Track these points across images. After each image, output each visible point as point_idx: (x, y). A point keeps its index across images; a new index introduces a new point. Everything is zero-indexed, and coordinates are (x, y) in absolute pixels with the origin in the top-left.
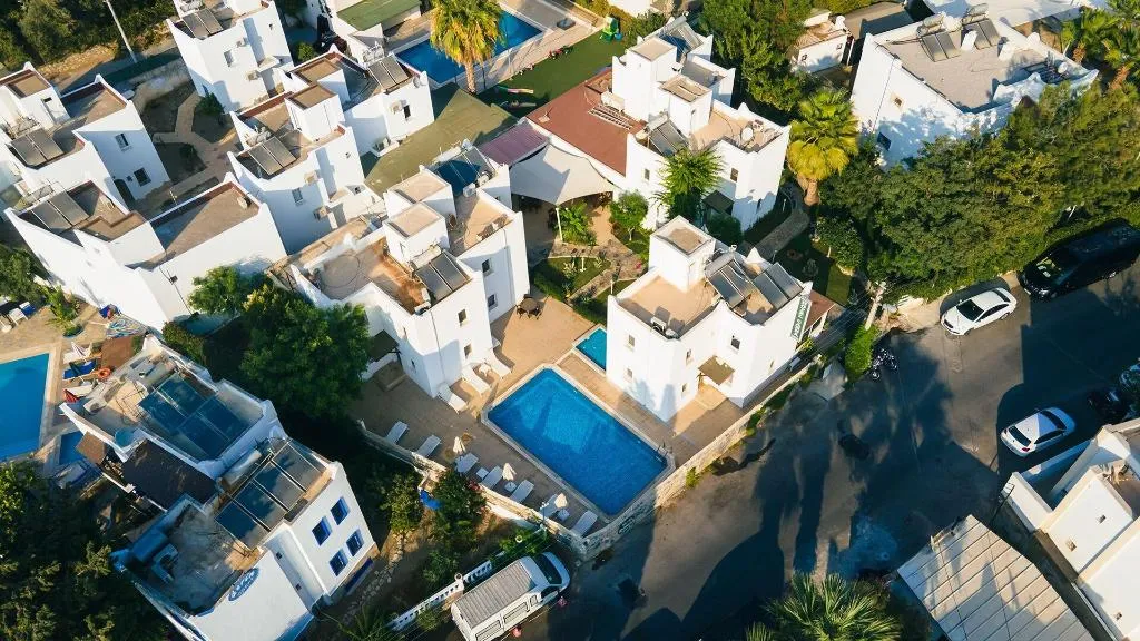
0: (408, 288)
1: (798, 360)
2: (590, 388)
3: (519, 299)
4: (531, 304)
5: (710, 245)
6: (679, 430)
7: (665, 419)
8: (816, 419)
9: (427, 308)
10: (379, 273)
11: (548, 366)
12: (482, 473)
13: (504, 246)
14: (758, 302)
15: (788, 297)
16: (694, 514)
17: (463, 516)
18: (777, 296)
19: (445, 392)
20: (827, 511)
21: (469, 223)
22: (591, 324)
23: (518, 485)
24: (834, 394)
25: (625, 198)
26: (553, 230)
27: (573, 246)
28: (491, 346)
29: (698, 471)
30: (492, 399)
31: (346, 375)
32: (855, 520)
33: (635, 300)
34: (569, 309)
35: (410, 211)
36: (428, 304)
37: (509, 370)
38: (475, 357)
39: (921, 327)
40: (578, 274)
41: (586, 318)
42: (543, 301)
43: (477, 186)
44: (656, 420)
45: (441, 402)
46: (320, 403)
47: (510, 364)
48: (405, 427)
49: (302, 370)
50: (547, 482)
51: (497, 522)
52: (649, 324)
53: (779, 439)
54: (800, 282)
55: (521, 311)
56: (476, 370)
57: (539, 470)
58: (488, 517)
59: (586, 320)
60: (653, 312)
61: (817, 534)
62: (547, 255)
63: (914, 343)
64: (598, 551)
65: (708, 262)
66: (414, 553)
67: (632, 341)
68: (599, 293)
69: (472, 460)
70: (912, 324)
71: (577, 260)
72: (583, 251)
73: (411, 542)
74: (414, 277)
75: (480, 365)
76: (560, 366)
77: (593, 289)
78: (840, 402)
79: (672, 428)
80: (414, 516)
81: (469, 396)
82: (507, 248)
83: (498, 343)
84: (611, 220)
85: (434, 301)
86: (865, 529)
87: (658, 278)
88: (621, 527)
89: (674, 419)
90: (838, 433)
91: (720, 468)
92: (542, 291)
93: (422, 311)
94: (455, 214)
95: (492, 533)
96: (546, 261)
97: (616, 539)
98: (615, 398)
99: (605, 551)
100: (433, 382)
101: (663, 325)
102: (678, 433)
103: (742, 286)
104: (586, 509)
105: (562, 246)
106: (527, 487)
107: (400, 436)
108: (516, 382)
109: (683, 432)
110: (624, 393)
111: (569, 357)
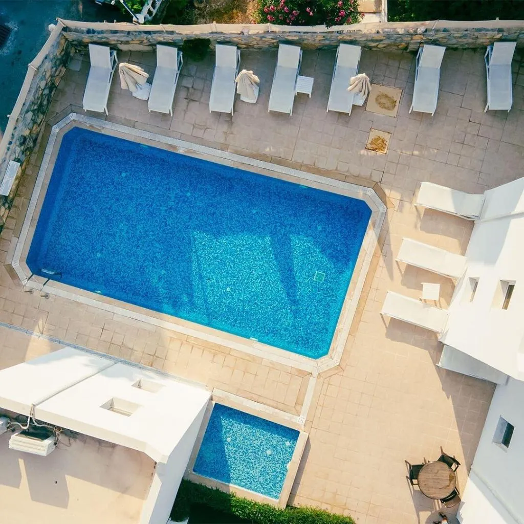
2: (225, 352)
11: (326, 363)
12: (306, 85)
30: (382, 240)
50: (200, 133)
57: (224, 148)
69: (339, 101)
83: (443, 363)
102: (35, 336)
106: (221, 100)
107: (488, 81)
108: (363, 299)
109: (29, 341)
110: (163, 374)
111: (299, 403)
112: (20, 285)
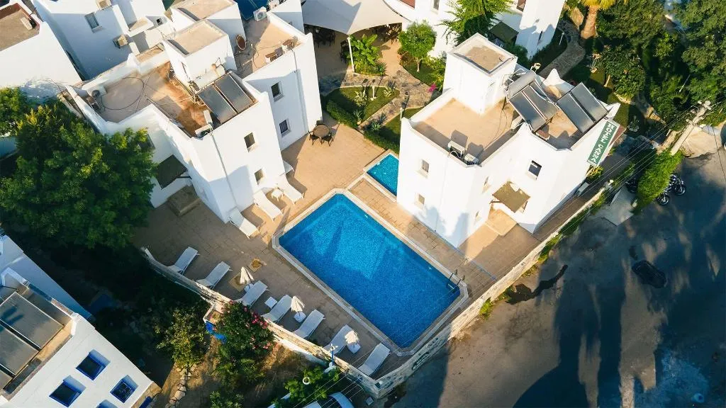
0: (191, 111)
1: (586, 185)
2: (381, 213)
3: (311, 126)
4: (324, 131)
5: (511, 64)
6: (471, 256)
7: (456, 244)
8: (607, 244)
9: (208, 131)
10: (163, 96)
11: (340, 191)
12: (270, 302)
13: (295, 69)
14: (562, 125)
15: (593, 119)
16: (489, 344)
17: (249, 353)
18: (581, 118)
19: (236, 217)
20: (628, 343)
21: (258, 46)
22: (382, 150)
23: (307, 315)
24: (622, 220)
25: (413, 29)
26: (345, 60)
27: (364, 77)
28: (283, 171)
29: (492, 300)
30: (283, 225)
31: (126, 205)
32: (659, 355)
33: (429, 123)
34: (360, 135)
35: (193, 30)
36: (210, 127)
37: (299, 195)
38: (267, 182)
39: (704, 153)
40: (368, 102)
41: (377, 144)
42: (335, 127)
43: (268, 9)
44: (448, 247)
45: (232, 227)
46: (93, 235)
47: (301, 189)
48: (194, 253)
49: (73, 200)
50: (337, 312)
51: (285, 355)
52: (445, 148)
53: (570, 265)
54: (605, 104)
55: (314, 137)
56: (268, 195)
57: (329, 298)
58: (276, 349)
59: (376, 147)
60: (449, 136)
61: (620, 369)
62: (339, 85)
63: (698, 168)
64: (390, 389)
65: (508, 83)
66: (197, 389)
67: (426, 167)
68: (389, 120)
69: (261, 288)
70: (693, 150)
71: (368, 89)
72: (374, 81)
73: (196, 377)
74: (198, 99)
75: (273, 190)
76: (351, 191)
77: (383, 117)
78: (629, 228)
79: (463, 255)
80: (198, 350)
81: (261, 221)
82: (297, 72)
83: (290, 168)
84: (400, 52)
85: (216, 123)
86: (671, 363)
87: (453, 100)
88: (415, 364)
89: (464, 245)
90: (630, 260)
91: (515, 295)
92: (335, 119)
93: (203, 134)
94: (244, 36)
95: (280, 366)
96: (338, 90)
97: (408, 375)
98: (406, 223)
99: (398, 387)
100: (224, 207)
101: (461, 149)
102: (470, 260)
103: (544, 107)
104: (378, 342)
105: (353, 77)
106: (316, 317)
107: (189, 263)
108: (308, 207)
109: (475, 259)
110: (415, 218)
111: (360, 182)
112: (468, 285)
